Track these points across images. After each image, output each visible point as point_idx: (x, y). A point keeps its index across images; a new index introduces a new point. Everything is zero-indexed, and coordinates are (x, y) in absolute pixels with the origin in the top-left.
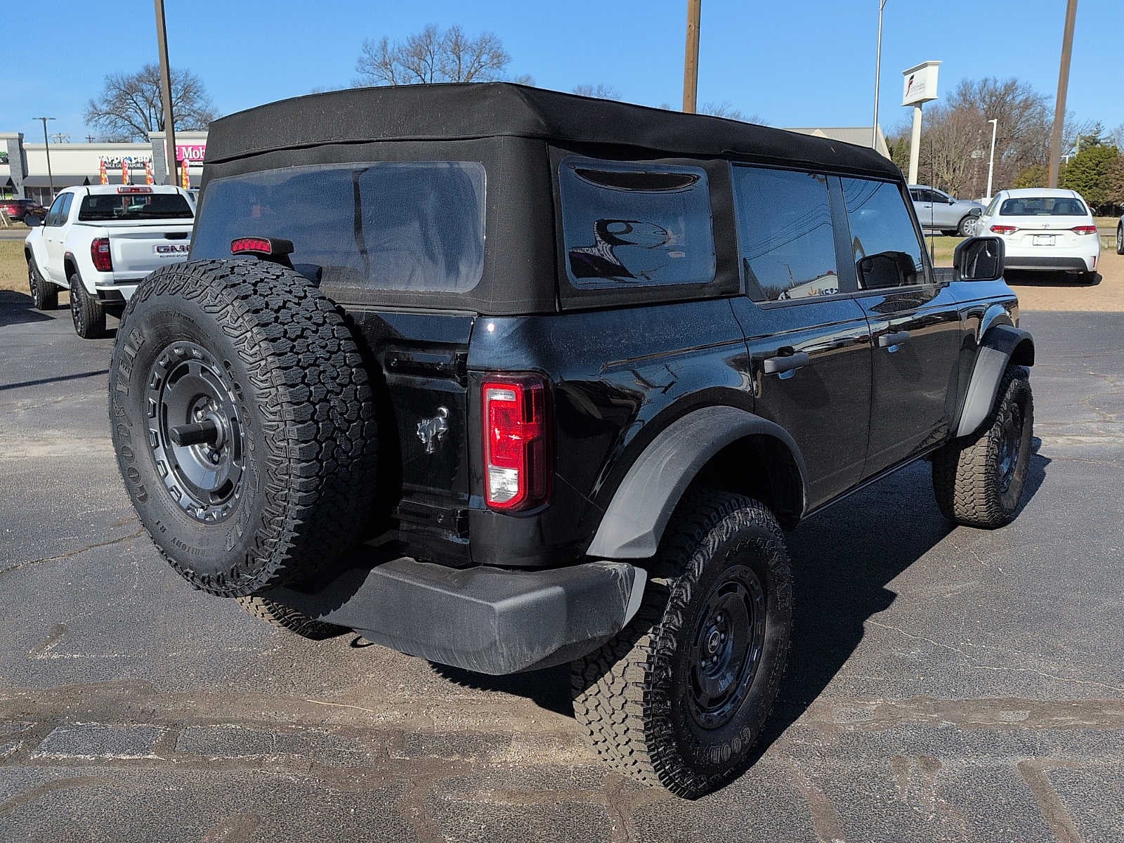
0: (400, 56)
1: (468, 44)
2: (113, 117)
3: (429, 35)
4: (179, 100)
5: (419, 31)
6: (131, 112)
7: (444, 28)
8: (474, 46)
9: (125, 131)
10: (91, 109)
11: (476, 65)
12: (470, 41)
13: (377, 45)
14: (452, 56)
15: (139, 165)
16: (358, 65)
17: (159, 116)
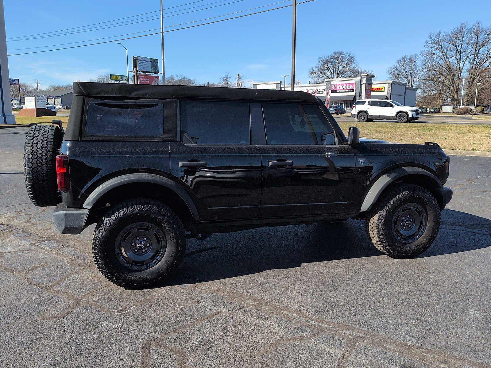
0: (446, 38)
1: (484, 29)
2: (319, 73)
3: (462, 28)
4: (346, 65)
5: (457, 26)
6: (326, 71)
7: (471, 23)
8: (487, 30)
9: (323, 79)
10: (312, 71)
11: (487, 39)
12: (485, 28)
13: (436, 34)
14: (474, 36)
15: (320, 92)
16: (425, 44)
17: (337, 72)
